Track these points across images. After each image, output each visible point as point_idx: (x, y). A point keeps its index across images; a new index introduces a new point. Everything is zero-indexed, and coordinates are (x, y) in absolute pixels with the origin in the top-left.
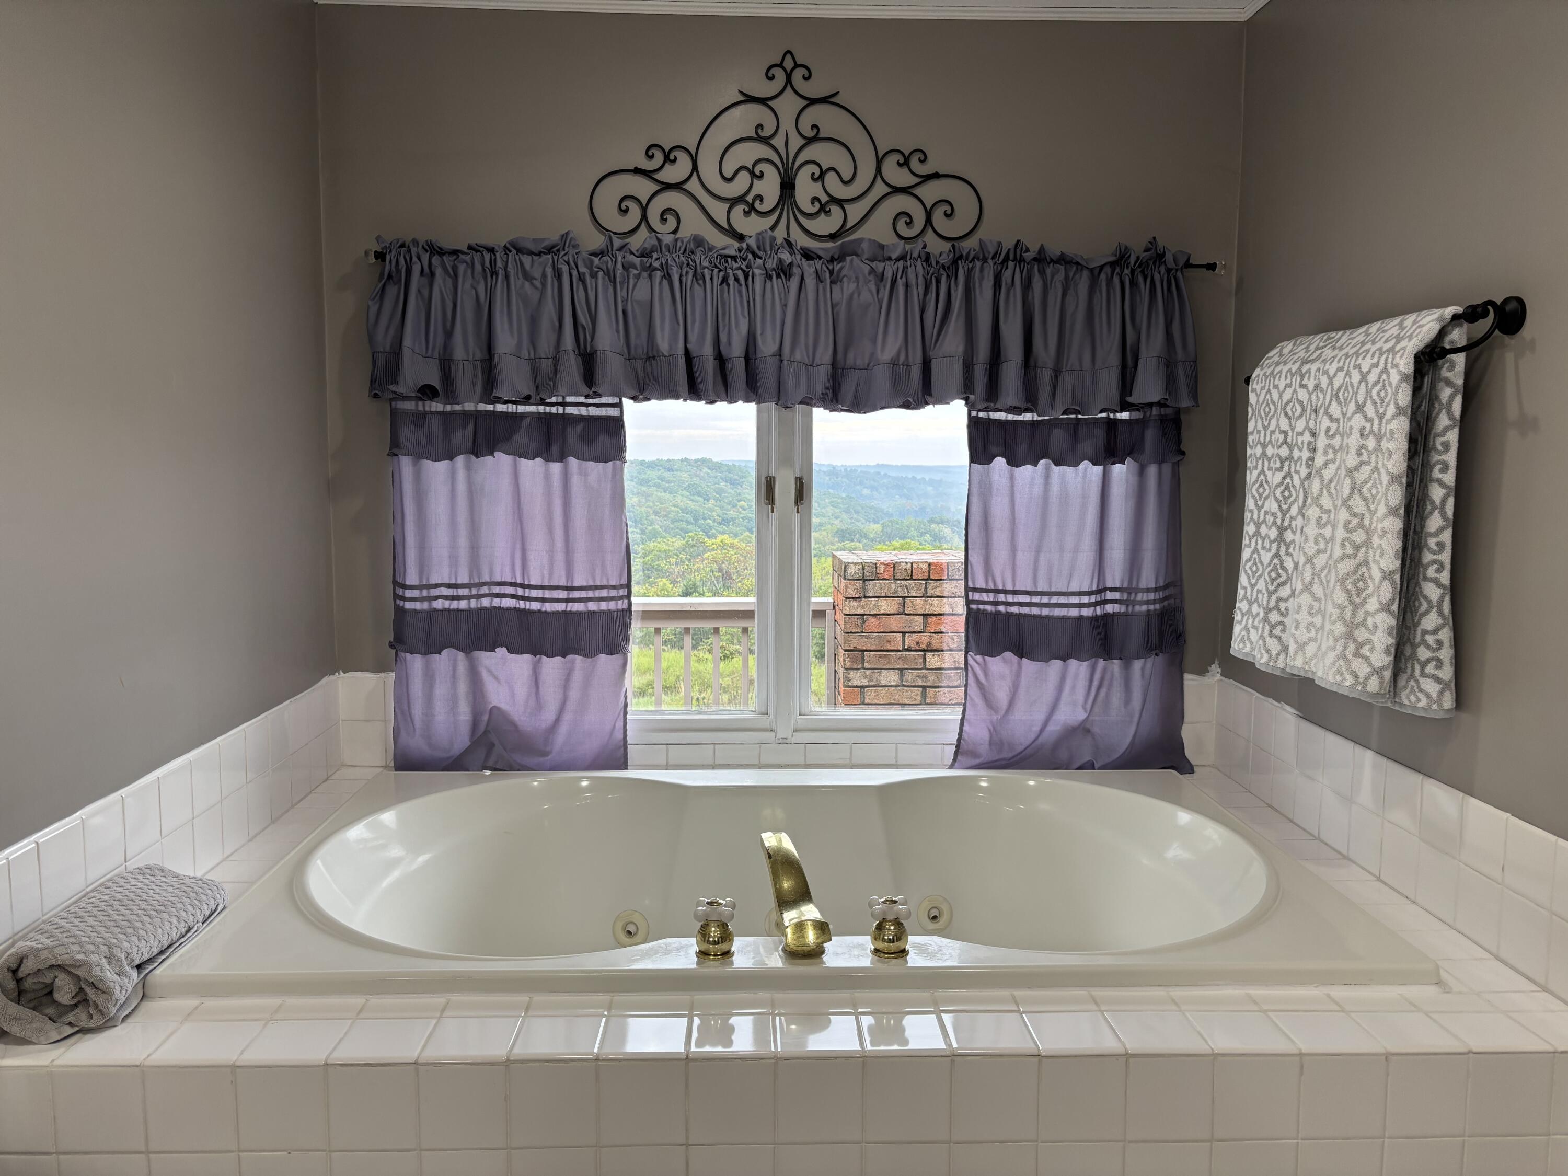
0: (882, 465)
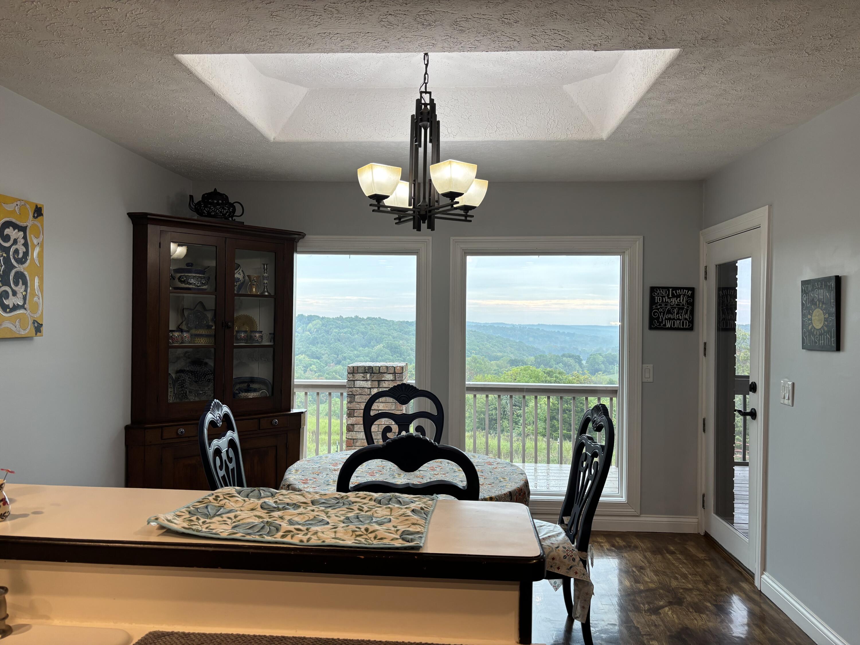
0: (542, 324)
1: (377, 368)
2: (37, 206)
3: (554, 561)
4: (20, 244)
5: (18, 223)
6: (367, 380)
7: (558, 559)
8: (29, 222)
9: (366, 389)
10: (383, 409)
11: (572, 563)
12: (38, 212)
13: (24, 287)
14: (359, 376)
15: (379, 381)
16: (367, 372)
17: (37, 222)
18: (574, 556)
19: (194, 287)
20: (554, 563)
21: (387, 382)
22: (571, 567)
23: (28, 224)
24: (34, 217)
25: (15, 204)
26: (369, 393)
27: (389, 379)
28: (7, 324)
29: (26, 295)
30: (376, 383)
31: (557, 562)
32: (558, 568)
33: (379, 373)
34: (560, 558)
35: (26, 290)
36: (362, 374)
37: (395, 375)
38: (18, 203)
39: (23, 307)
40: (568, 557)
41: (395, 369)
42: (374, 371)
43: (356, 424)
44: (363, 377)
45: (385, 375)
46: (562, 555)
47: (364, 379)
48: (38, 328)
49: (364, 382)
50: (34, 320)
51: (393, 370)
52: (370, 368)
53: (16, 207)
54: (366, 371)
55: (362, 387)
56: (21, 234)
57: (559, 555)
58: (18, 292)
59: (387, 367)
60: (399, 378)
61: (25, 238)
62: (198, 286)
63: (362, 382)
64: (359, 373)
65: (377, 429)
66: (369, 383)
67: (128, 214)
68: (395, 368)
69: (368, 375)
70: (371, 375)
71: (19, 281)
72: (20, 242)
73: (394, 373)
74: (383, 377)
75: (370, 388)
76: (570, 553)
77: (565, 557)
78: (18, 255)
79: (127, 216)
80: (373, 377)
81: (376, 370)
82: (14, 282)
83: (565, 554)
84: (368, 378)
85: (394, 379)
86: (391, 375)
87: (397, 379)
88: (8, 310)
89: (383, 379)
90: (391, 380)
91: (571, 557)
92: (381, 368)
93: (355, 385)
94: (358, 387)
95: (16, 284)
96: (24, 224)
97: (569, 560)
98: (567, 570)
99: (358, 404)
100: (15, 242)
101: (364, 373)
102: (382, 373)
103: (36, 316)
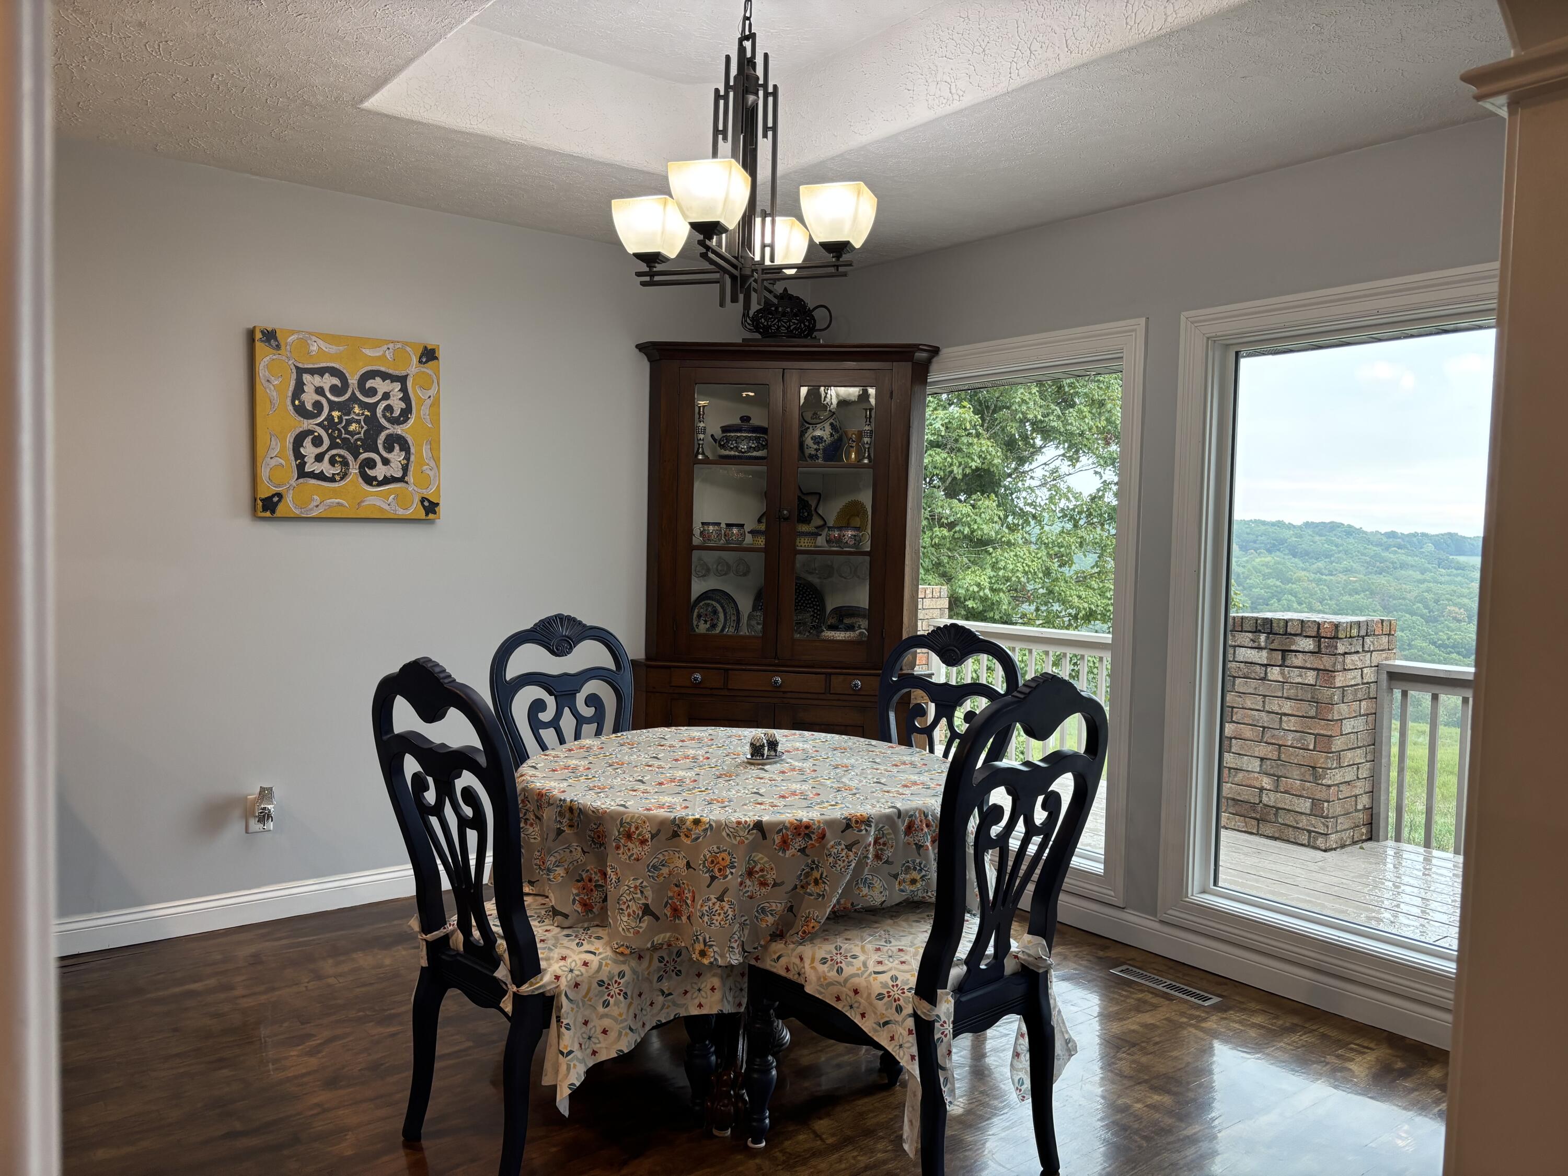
1: (1282, 624)
2: (426, 348)
3: (858, 998)
4: (395, 398)
5: (390, 371)
6: (1259, 648)
7: (865, 995)
8: (413, 368)
9: (1258, 667)
10: (1290, 712)
11: (891, 1014)
12: (429, 355)
13: (403, 453)
14: (1245, 638)
15: (1285, 652)
16: (1260, 631)
17: (428, 369)
18: (902, 1003)
19: (737, 453)
20: (856, 1002)
21: (1300, 655)
22: (886, 1023)
23: (409, 372)
24: (420, 362)
25: (385, 347)
26: (1262, 675)
27: (1306, 650)
28: (371, 501)
29: (407, 465)
30: (1279, 655)
31: (862, 1001)
32: (863, 1015)
33: (1286, 634)
34: (869, 994)
35: (407, 458)
36: (1250, 635)
37: (1319, 641)
38: (391, 346)
39: (401, 480)
40: (886, 999)
41: (1319, 628)
42: (1276, 629)
43: (1236, 738)
44: (1252, 640)
45: (1297, 639)
46: (877, 989)
47: (1256, 645)
48: (431, 507)
49: (1254, 652)
50: (423, 498)
51: (1316, 629)
52: (1269, 622)
53: (387, 352)
54: (1259, 628)
55: (1250, 660)
56: (397, 386)
57: (868, 987)
58: (392, 460)
59: (1302, 621)
60: (1327, 647)
61: (404, 389)
62: (743, 453)
63: (1249, 651)
64: (1246, 632)
65: (1277, 753)
66: (1264, 653)
67: (637, 346)
68: (1319, 624)
69: (1263, 637)
70: (1267, 638)
71: (394, 447)
72: (394, 396)
73: (1318, 637)
74: (1294, 643)
75: (1266, 666)
76: (896, 993)
77: (880, 997)
78: (392, 413)
79: (637, 351)
80: (1272, 642)
81: (1279, 627)
82: (384, 447)
83: (884, 992)
84: (1263, 644)
85: (1316, 650)
86: (1310, 641)
87: (1323, 650)
88: (375, 483)
89: (1293, 648)
90: (1310, 652)
91: (895, 1001)
92: (1290, 624)
93: (1237, 656)
94: (1242, 660)
95: (390, 449)
96: (404, 373)
97: (888, 1007)
98: (875, 1026)
99: (1240, 697)
100: (386, 396)
101: (1255, 632)
102: (1291, 634)
103: (429, 493)
